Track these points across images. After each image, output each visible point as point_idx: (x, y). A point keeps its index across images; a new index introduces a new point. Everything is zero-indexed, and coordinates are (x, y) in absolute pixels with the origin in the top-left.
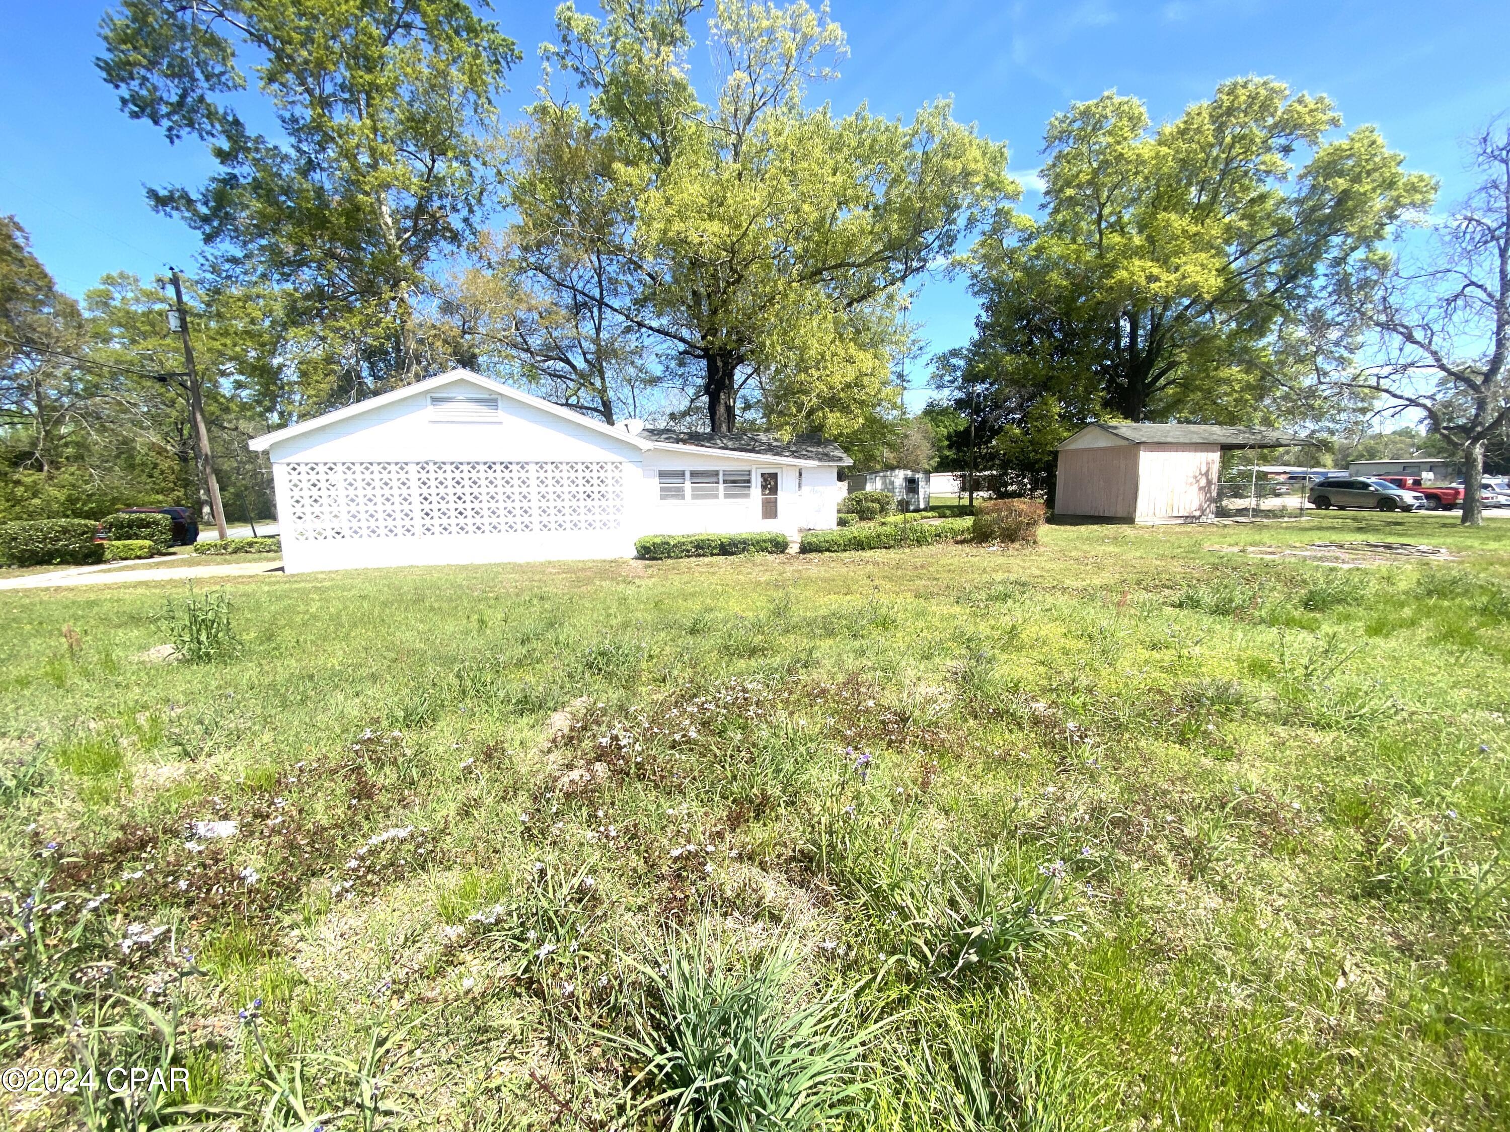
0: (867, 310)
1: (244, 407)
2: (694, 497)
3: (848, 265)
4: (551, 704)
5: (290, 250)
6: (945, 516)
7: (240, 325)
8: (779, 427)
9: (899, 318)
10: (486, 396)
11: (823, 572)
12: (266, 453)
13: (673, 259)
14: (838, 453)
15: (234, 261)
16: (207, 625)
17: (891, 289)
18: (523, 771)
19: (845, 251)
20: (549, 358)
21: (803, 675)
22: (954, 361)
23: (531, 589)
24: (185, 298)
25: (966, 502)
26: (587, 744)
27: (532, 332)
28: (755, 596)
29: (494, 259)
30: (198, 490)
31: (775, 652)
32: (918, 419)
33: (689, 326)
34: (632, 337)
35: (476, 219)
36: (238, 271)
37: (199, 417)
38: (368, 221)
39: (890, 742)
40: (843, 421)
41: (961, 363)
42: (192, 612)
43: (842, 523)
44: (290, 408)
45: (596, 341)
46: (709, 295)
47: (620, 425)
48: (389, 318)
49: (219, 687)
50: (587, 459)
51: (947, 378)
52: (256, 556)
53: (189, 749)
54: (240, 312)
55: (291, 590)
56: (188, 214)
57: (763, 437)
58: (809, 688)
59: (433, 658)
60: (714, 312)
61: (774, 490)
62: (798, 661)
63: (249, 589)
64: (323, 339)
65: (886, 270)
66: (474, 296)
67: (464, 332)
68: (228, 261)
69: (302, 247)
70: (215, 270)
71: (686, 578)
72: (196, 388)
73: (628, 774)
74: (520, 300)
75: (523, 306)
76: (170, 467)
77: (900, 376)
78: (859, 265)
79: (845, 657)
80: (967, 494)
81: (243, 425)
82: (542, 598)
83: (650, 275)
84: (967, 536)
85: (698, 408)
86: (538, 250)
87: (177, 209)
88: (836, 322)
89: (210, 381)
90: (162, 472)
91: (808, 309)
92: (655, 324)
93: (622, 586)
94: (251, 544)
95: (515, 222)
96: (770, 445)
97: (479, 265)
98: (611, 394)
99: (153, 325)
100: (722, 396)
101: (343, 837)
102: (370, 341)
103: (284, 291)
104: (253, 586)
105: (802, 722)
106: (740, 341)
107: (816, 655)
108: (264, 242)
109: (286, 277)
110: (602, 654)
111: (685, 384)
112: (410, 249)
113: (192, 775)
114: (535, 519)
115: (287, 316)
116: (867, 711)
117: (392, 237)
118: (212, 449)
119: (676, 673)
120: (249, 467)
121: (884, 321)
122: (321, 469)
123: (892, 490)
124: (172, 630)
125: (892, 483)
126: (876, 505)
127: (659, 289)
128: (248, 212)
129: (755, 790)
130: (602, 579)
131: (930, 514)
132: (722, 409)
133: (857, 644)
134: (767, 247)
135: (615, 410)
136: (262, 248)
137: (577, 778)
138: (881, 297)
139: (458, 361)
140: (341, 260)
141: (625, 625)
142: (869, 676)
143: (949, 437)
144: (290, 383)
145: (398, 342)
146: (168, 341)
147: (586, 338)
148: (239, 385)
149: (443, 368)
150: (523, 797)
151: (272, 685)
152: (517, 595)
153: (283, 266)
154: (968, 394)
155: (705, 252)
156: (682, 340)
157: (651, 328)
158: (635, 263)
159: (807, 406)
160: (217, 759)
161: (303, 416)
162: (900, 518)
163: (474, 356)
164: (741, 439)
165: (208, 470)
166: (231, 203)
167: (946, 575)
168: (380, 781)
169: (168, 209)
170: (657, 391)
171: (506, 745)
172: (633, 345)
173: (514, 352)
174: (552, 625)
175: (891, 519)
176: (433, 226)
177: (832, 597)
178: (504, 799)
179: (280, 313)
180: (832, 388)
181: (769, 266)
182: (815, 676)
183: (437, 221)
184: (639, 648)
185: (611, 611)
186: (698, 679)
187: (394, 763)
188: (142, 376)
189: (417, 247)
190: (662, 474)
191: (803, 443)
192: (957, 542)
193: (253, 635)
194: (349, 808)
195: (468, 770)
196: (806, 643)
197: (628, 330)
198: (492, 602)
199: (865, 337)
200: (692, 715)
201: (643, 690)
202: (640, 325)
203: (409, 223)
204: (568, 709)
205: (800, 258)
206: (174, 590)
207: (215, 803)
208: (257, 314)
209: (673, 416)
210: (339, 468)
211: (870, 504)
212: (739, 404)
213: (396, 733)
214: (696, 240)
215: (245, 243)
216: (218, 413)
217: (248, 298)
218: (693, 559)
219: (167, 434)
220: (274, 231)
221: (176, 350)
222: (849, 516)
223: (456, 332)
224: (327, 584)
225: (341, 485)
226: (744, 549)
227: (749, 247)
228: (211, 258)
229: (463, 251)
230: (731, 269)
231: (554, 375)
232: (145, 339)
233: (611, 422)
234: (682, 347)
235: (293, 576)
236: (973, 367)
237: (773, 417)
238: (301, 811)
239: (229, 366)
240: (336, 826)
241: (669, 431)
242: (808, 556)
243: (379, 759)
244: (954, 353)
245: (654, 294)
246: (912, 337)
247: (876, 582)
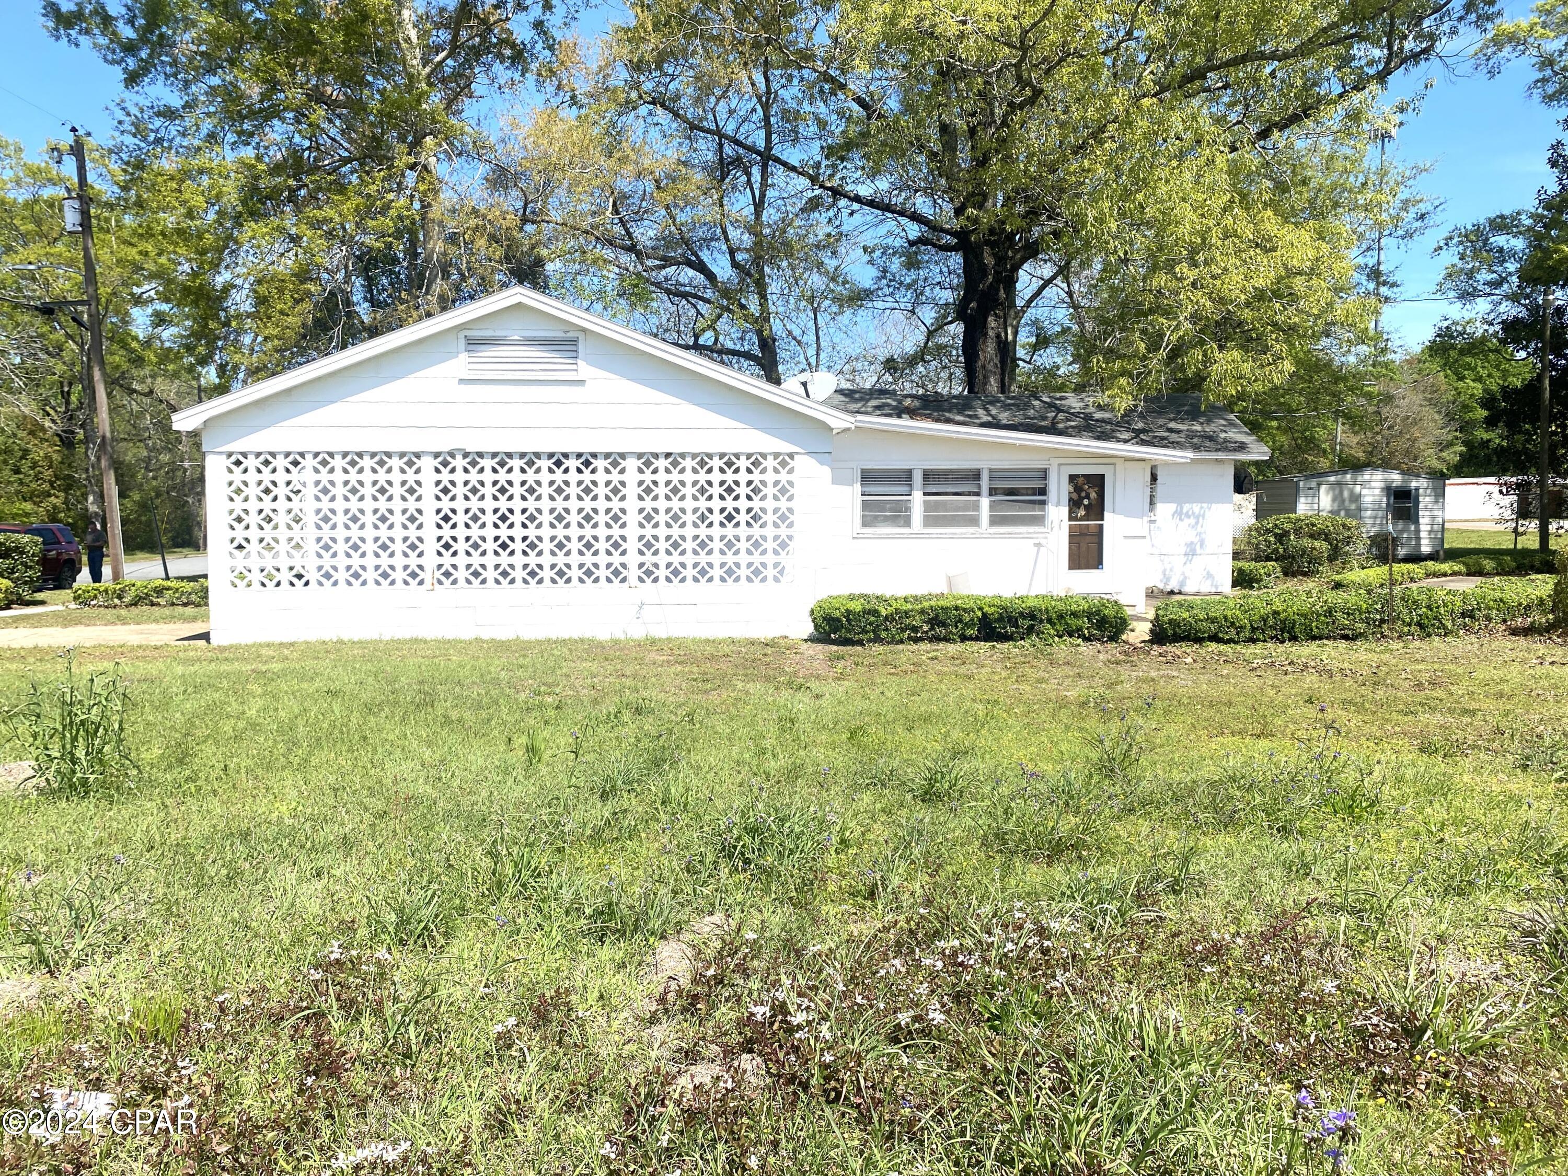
0: (1300, 145)
1: (166, 356)
2: (929, 521)
3: (1263, 56)
4: (655, 924)
5: (254, 91)
6: (1480, 573)
7: (169, 220)
8: (1103, 384)
9: (1371, 156)
10: (559, 334)
11: (1204, 685)
12: (195, 435)
13: (905, 67)
14: (1238, 435)
15: (169, 114)
16: (91, 730)
17: (1357, 98)
18: (603, 1052)
19: (1256, 29)
20: (667, 262)
21: (1169, 911)
22: (1500, 240)
23: (620, 693)
24: (91, 177)
25: (1531, 541)
26: (725, 1013)
27: (640, 216)
28: (1056, 729)
29: (583, 87)
30: (85, 496)
31: (1105, 852)
32: (1415, 362)
33: (929, 192)
34: (821, 217)
35: (554, 21)
36: (173, 130)
37: (97, 374)
38: (379, 37)
39: (1380, 1081)
40: (1246, 368)
41: (1519, 244)
42: (67, 705)
43: (1242, 580)
44: (237, 357)
45: (754, 229)
46: (972, 131)
47: (792, 384)
48: (402, 201)
49: (100, 843)
50: (730, 448)
51: (1484, 276)
52: (167, 611)
53: (48, 951)
54: (171, 199)
55: (219, 676)
56: (103, 41)
57: (1073, 402)
58: (1183, 939)
59: (448, 816)
60: (982, 162)
61: (1097, 510)
62: (1157, 878)
63: (153, 669)
64: (295, 240)
65: (1345, 61)
66: (546, 155)
67: (525, 220)
68: (159, 114)
69: (273, 86)
70: (139, 130)
71: (910, 682)
72: (96, 323)
73: (805, 1086)
74: (623, 160)
75: (629, 169)
76: (47, 457)
77: (1375, 274)
78: (1286, 56)
79: (1262, 875)
80: (1533, 526)
81: (162, 387)
82: (638, 711)
83: (860, 101)
84: (1541, 619)
85: (939, 347)
86: (659, 67)
87: (88, 32)
88: (1234, 171)
89: (117, 313)
90: (34, 465)
91: (1174, 146)
92: (864, 191)
93: (786, 693)
94: (159, 591)
95: (620, 23)
96: (1088, 417)
97: (555, 102)
98: (777, 326)
99: (38, 222)
100: (992, 322)
101: (287, 1147)
102: (369, 240)
103: (241, 162)
104: (160, 665)
105: (1172, 1014)
106: (1032, 215)
107: (1198, 866)
108: (215, 81)
109: (245, 137)
110: (753, 831)
111: (917, 302)
112: (443, 81)
113: (48, 998)
114: (633, 559)
115: (244, 202)
116: (1320, 1002)
117: (414, 60)
118: (112, 425)
119: (896, 881)
120: (165, 458)
121: (1339, 165)
122: (280, 463)
123: (1357, 513)
124: (35, 736)
125: (1356, 498)
126: (1321, 545)
127: (875, 124)
128: (193, 33)
129: (1072, 1154)
130: (748, 678)
131: (1445, 567)
132: (989, 349)
133: (1289, 848)
134: (1092, 32)
135: (782, 355)
136: (212, 91)
137: (707, 1080)
138: (1333, 117)
139: (512, 272)
140: (331, 104)
141: (793, 773)
142: (1320, 923)
143: (1488, 402)
144: (238, 316)
145: (413, 242)
146: (60, 247)
147: (735, 223)
148: (160, 320)
149: (485, 288)
150: (604, 1106)
151: (181, 847)
152: (595, 702)
153: (243, 118)
154: (1534, 310)
155: (969, 51)
156: (916, 217)
157: (857, 199)
158: (833, 80)
159: (1171, 338)
160: (88, 974)
161: (258, 373)
162: (1376, 574)
163: (539, 262)
164: (1027, 406)
165: (104, 463)
166: (169, 19)
167: (1490, 705)
168: (354, 1046)
169: (73, 33)
170: (864, 317)
171: (573, 998)
172: (823, 230)
173: (608, 253)
174: (657, 763)
175: (1355, 575)
176: (484, 39)
177: (1228, 740)
178: (569, 1105)
179: (232, 197)
180: (1222, 301)
181: (1095, 70)
182: (1196, 913)
183: (490, 30)
184: (823, 824)
185: (767, 743)
186: (943, 900)
187: (378, 1012)
188: (16, 306)
189: (457, 75)
190: (868, 477)
191: (1160, 413)
192: (1514, 632)
193: (157, 752)
194: (301, 1092)
195: (505, 1041)
196: (1173, 839)
197: (814, 205)
198: (551, 713)
199: (1298, 198)
200: (933, 976)
201: (829, 910)
202: (837, 193)
203: (444, 36)
204: (686, 936)
205: (1156, 50)
206: (39, 666)
207: (82, 1057)
208: (199, 201)
209: (890, 365)
210: (309, 462)
211: (1306, 542)
212: (1025, 337)
213: (381, 953)
214: (953, 29)
215: (187, 84)
216: (125, 366)
217: (185, 174)
218: (924, 646)
219: (46, 402)
220: (232, 62)
221: (71, 263)
222: (1260, 568)
223: (512, 220)
224: (276, 667)
225: (310, 491)
226: (1031, 630)
227: (1054, 37)
228: (134, 111)
229: (531, 77)
230: (1019, 78)
231: (676, 293)
232: (25, 245)
233: (774, 378)
234: (914, 230)
235: (222, 649)
236: (1547, 253)
237: (1097, 361)
238: (219, 1088)
239: (148, 289)
240: (276, 1124)
241: (883, 392)
242: (1169, 648)
243: (353, 1001)
244: (1501, 224)
245: (865, 135)
246: (1404, 194)
247: (1329, 715)
